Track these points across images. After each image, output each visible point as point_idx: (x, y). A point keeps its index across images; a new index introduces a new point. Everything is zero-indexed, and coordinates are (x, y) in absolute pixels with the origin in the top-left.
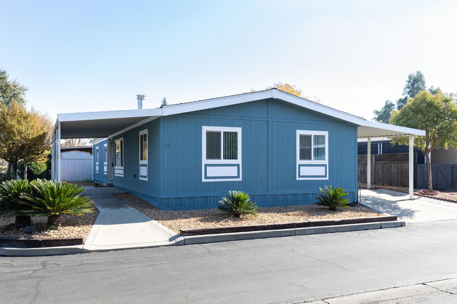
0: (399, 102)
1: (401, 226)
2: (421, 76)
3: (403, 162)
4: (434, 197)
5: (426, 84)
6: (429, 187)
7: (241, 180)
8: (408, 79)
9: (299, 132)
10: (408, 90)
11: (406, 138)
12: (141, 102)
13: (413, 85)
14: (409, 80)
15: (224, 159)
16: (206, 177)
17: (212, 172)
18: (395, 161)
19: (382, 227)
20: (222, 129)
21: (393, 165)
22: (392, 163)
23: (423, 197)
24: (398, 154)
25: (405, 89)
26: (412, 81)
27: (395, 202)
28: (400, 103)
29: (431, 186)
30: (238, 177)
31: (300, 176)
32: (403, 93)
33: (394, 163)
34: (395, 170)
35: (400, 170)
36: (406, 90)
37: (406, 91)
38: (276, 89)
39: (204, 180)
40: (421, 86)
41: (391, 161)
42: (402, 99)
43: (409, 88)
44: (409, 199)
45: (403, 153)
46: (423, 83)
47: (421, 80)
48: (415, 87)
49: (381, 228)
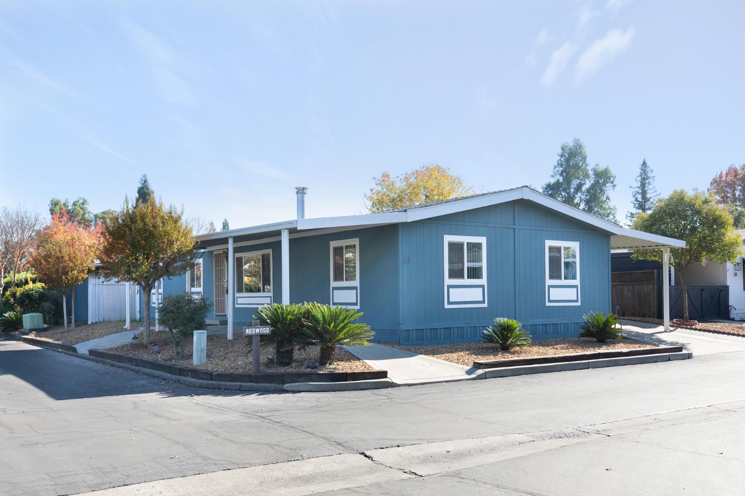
0: (546, 189)
1: (689, 358)
2: (581, 147)
3: (641, 284)
4: (694, 327)
5: (588, 161)
6: (685, 315)
7: (487, 306)
8: (560, 152)
9: (549, 243)
10: (561, 169)
11: (657, 251)
12: (303, 197)
13: (567, 161)
14: (562, 154)
15: (468, 278)
16: (449, 303)
17: (456, 295)
18: (629, 282)
19: (671, 359)
20: (465, 239)
21: (626, 288)
22: (624, 285)
23: (679, 329)
24: (634, 272)
25: (556, 166)
26: (566, 154)
27: (652, 334)
28: (548, 191)
29: (687, 315)
30: (483, 302)
31: (550, 301)
32: (552, 174)
33: (628, 285)
34: (629, 295)
35: (637, 294)
36: (557, 169)
37: (558, 171)
38: (527, 187)
39: (447, 306)
40: (581, 163)
41: (624, 282)
42: (551, 184)
43: (561, 165)
44: (664, 331)
45: (641, 271)
46: (584, 158)
47: (580, 153)
48: (571, 164)
49: (669, 360)
